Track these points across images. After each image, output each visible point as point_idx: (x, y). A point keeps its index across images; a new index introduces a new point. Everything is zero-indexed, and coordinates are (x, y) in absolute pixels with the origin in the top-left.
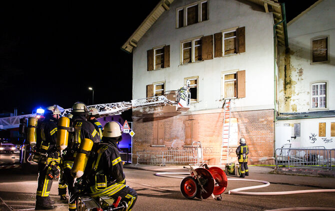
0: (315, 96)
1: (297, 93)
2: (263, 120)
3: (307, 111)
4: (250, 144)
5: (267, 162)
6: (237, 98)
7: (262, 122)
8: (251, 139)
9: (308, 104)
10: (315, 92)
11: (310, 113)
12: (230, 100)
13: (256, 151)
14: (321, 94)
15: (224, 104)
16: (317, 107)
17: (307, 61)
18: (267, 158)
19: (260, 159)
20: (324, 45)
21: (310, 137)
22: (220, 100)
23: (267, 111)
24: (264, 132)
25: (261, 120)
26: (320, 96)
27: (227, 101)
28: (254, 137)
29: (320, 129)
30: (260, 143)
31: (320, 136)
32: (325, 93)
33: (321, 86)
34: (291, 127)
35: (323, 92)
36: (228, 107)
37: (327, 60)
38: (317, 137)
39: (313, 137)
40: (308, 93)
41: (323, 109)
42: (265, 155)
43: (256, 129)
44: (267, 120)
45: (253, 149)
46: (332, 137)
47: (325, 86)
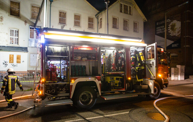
0: (12, 37)
3: (6, 45)
10: (12, 34)
11: (8, 47)
14: (15, 36)
16: (13, 43)
17: (6, 13)
20: (17, 7)
21: (3, 63)
29: (10, 58)
31: (10, 63)
32: (18, 36)
33: (15, 31)
37: (19, 16)
38: (8, 63)
39: (6, 63)
40: (7, 33)
41: (16, 45)
46: (17, 64)
47: (18, 31)
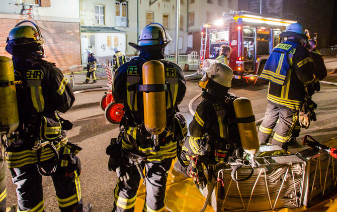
0: (97, 15)
1: (84, 9)
2: (70, 31)
3: (92, 26)
4: (58, 55)
5: (77, 69)
6: (40, 5)
7: (70, 33)
8: (59, 49)
9: (93, 20)
10: (97, 12)
11: (94, 27)
12: (31, 7)
13: (65, 60)
14: (101, 14)
15: (23, 10)
16: (98, 23)
18: (76, 66)
19: (70, 68)
21: (101, 47)
22: (17, 5)
23: (74, 24)
24: (71, 42)
25: (68, 31)
26: (100, 15)
27: (27, 7)
28: (62, 47)
29: (108, 41)
30: (69, 53)
31: (108, 46)
32: (104, 14)
33: (101, 7)
34: (87, 38)
35: (102, 13)
36: (28, 14)
38: (106, 47)
39: (104, 47)
40: (92, 11)
41: (102, 25)
42: (75, 63)
43: (63, 40)
44: (74, 32)
45: (62, 59)
47: (104, 8)
